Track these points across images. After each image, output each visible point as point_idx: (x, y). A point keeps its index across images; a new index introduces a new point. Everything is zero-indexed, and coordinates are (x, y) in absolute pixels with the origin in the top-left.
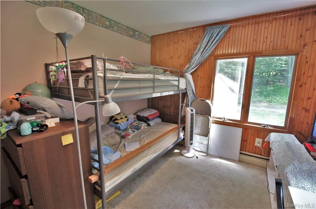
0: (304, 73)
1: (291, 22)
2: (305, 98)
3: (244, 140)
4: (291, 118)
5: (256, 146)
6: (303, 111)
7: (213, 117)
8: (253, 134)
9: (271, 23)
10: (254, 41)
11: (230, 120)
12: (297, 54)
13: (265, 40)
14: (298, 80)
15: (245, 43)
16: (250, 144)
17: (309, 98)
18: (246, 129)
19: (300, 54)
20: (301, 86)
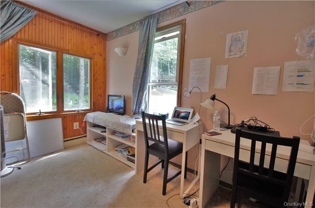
0: (96, 72)
1: (86, 35)
2: (99, 88)
3: (64, 129)
4: (94, 102)
5: (75, 130)
6: (99, 96)
7: (27, 114)
8: (71, 120)
9: (73, 29)
10: (61, 39)
11: (46, 113)
12: (90, 59)
13: (70, 41)
14: (94, 76)
15: (53, 38)
16: (70, 130)
17: (100, 88)
18: (65, 117)
19: (93, 59)
20: (96, 80)
